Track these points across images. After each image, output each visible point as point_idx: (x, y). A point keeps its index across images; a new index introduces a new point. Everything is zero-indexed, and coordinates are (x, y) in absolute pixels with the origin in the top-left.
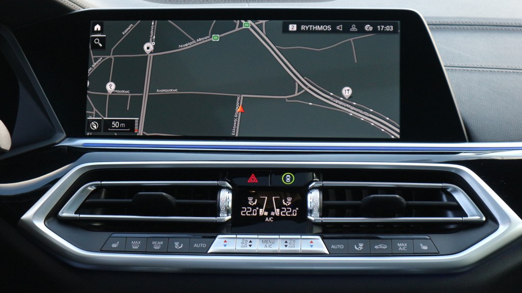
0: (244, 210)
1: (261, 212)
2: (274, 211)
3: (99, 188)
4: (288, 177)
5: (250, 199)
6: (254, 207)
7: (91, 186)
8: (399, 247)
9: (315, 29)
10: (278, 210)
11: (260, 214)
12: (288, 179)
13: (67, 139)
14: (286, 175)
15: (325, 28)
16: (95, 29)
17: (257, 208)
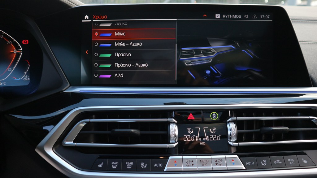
0: (185, 137)
1: (196, 138)
2: (205, 137)
3: (88, 124)
4: (214, 115)
5: (189, 129)
6: (192, 135)
7: (82, 123)
8: (289, 162)
9: (231, 17)
10: (208, 136)
11: (196, 139)
12: (214, 116)
13: (70, 87)
14: (213, 114)
15: (237, 16)
16: (85, 18)
17: (194, 136)
